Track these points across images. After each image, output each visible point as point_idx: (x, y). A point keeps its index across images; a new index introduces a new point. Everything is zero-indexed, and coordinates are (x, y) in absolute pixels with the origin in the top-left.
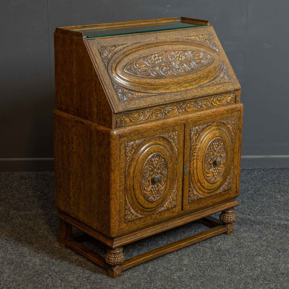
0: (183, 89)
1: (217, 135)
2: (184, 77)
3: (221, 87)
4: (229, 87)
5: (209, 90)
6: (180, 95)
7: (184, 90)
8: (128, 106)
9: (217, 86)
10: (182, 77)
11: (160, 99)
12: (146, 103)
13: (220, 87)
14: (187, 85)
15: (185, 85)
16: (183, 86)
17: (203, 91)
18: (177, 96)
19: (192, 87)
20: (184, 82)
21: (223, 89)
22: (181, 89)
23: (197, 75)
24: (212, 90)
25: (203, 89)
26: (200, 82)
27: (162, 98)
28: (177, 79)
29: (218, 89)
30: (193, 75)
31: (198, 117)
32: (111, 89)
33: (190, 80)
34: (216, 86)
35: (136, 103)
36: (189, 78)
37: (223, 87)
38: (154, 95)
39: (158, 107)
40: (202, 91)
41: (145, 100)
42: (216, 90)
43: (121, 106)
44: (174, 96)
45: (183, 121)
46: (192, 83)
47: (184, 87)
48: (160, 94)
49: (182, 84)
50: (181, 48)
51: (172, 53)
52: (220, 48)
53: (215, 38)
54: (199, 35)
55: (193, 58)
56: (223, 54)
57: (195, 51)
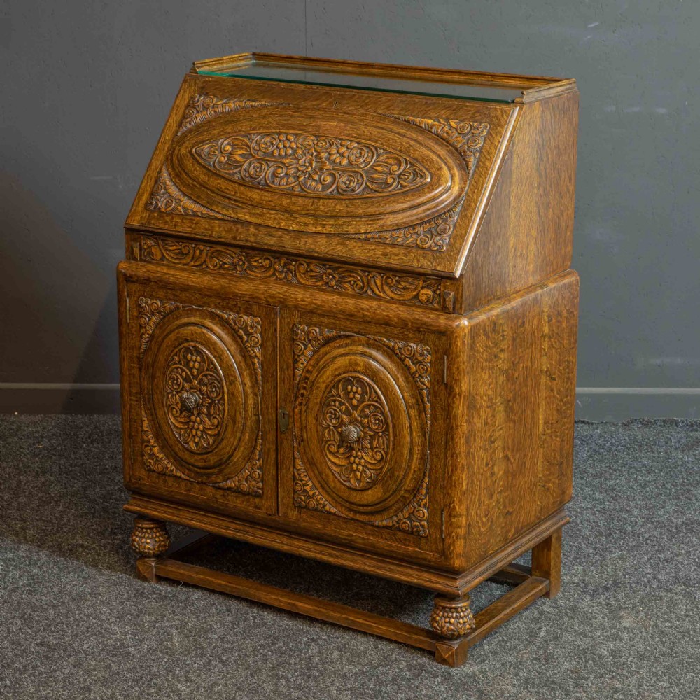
0: (294, 227)
1: (359, 369)
2: (311, 200)
3: (396, 255)
4: (418, 261)
5: (360, 251)
7: (295, 229)
8: (153, 221)
9: (389, 250)
10: (307, 200)
13: (394, 252)
14: (310, 220)
15: (302, 219)
16: (298, 220)
17: (340, 247)
19: (320, 228)
20: (304, 212)
21: (399, 260)
22: (289, 226)
23: (347, 206)
24: (368, 252)
25: (348, 242)
26: (348, 226)
27: (235, 230)
28: (288, 201)
29: (385, 255)
30: (336, 205)
31: (315, 304)
33: (321, 213)
34: (386, 248)
35: (172, 222)
36: (321, 207)
37: (406, 256)
38: (221, 217)
39: (225, 247)
41: (194, 221)
42: (378, 258)
43: (142, 217)
45: (274, 300)
46: (324, 220)
47: (298, 224)
48: (236, 221)
49: (298, 216)
50: (362, 137)
51: (328, 144)
52: (484, 164)
53: (494, 135)
54: (450, 121)
55: (372, 165)
56: (481, 179)
57: (390, 152)
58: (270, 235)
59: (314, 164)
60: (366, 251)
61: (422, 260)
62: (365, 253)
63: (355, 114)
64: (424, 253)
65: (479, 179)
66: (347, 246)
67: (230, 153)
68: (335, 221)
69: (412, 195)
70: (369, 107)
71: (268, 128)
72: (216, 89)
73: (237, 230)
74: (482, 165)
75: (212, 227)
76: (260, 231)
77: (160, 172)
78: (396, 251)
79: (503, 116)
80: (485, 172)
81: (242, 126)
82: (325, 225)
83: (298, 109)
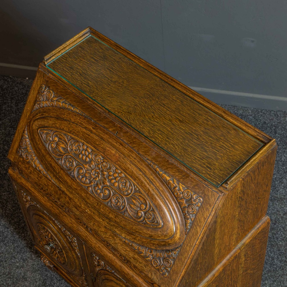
0: (88, 211)
2: (97, 202)
3: (140, 263)
4: (151, 274)
5: (121, 247)
6: (80, 212)
8: (20, 163)
9: (136, 256)
10: (94, 200)
11: (55, 192)
12: (38, 179)
14: (96, 212)
15: (92, 210)
16: (90, 208)
18: (76, 210)
20: (93, 206)
21: (141, 266)
22: (86, 209)
25: (115, 238)
26: (116, 228)
27: (59, 193)
28: (85, 195)
29: (134, 258)
32: (20, 134)
33: (102, 213)
34: (135, 254)
35: (29, 169)
36: (102, 209)
37: (145, 266)
38: (52, 181)
40: (110, 237)
41: (39, 176)
42: (130, 258)
43: (15, 157)
44: (73, 206)
46: (103, 217)
47: (90, 211)
48: (60, 188)
49: (90, 206)
50: (128, 172)
51: (108, 166)
52: (196, 228)
53: (205, 209)
54: (180, 184)
55: (131, 197)
56: (193, 238)
57: (142, 193)
58: (76, 208)
59: (100, 176)
60: (125, 249)
61: (153, 275)
62: (124, 251)
63: (126, 148)
64: (155, 271)
65: (192, 237)
66: (115, 240)
67: (57, 143)
68: (109, 222)
69: (151, 231)
70: (135, 145)
71: (77, 136)
72: (54, 86)
73: (60, 194)
74: (195, 228)
75: (48, 185)
76: (71, 201)
77: (24, 132)
78: (140, 260)
79: (212, 197)
80: (196, 234)
81: (64, 126)
82: (104, 220)
83: (96, 126)
